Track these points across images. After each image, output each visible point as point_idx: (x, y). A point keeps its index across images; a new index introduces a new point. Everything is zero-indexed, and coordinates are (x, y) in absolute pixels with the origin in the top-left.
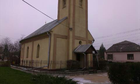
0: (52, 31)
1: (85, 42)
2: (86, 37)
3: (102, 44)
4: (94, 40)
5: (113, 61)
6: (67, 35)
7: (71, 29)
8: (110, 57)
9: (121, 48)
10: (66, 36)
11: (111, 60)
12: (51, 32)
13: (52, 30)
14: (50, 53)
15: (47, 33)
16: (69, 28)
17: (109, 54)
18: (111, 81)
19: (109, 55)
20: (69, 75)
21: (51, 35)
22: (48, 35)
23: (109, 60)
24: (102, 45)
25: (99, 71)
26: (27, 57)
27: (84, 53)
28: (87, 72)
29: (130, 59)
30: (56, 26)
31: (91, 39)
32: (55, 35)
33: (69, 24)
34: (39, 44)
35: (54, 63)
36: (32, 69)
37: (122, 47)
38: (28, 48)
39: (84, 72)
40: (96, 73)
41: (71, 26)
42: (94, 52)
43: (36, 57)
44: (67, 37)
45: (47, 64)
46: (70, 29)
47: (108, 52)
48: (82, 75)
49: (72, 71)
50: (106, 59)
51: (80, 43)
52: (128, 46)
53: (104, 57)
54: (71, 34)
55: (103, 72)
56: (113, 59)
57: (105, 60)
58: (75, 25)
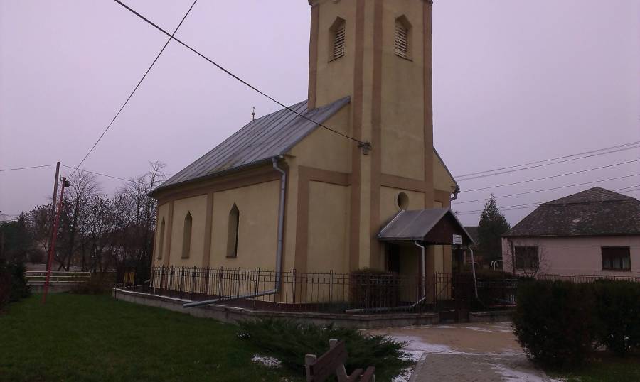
0: (291, 157)
1: (421, 197)
2: (423, 179)
3: (492, 202)
4: (457, 190)
5: (537, 277)
6: (350, 171)
7: (364, 147)
8: (528, 257)
9: (576, 221)
10: (347, 175)
11: (529, 272)
12: (287, 160)
13: (293, 153)
14: (283, 241)
15: (275, 165)
16: (357, 143)
17: (522, 244)
18: (523, 346)
19: (520, 251)
20: (364, 325)
21: (287, 169)
22: (276, 172)
23: (520, 273)
24: (491, 207)
25: (479, 313)
26: (186, 256)
27: (419, 242)
28: (431, 317)
29: (612, 268)
30: (305, 137)
31: (443, 186)
32: (302, 170)
33: (357, 126)
34: (235, 206)
35: (301, 278)
36: (220, 302)
37: (579, 217)
38: (189, 218)
39: (418, 318)
40: (468, 321)
41: (366, 136)
42: (457, 240)
43: (226, 255)
44: (348, 180)
45: (273, 284)
46: (360, 146)
47: (515, 237)
48: (412, 327)
49: (374, 312)
50: (507, 267)
51: (401, 200)
52: (608, 210)
53: (498, 257)
54: (366, 164)
55: (492, 318)
56: (537, 268)
57: (503, 273)
58: (380, 130)
